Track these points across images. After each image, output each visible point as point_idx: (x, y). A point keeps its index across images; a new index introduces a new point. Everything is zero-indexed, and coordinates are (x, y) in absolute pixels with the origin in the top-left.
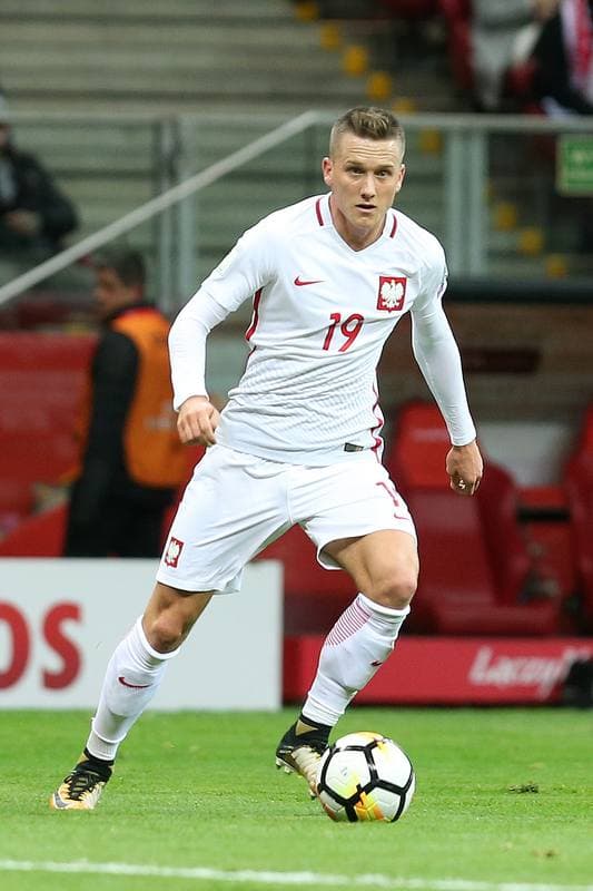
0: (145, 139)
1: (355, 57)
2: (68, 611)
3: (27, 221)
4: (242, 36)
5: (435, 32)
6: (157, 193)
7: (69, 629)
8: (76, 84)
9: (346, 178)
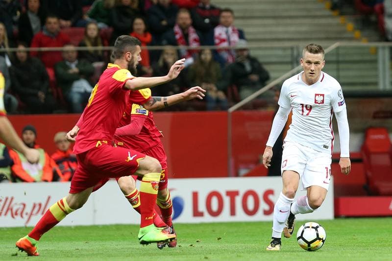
0: (289, 52)
1: (350, 26)
2: (270, 192)
3: (254, 77)
4: (316, 21)
5: (373, 18)
6: (293, 68)
7: (271, 197)
8: (268, 36)
9: (306, 65)
